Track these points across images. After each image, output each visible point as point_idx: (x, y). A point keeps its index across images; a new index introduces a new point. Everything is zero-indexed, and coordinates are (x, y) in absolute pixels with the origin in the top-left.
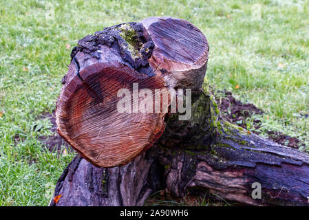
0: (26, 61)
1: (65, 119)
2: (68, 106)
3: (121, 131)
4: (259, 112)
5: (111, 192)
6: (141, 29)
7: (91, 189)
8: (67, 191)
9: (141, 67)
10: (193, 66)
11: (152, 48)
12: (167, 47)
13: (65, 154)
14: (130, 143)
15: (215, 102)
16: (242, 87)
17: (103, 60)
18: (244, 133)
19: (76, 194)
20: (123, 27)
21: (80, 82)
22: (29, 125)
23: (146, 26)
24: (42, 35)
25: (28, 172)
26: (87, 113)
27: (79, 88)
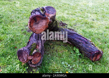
0: (23, 16)
1: (30, 25)
2: (30, 22)
3: (40, 27)
4: (67, 25)
5: (39, 39)
6: (44, 8)
7: (36, 38)
8: (31, 39)
9: (44, 15)
10: (53, 15)
11: (46, 12)
12: (48, 11)
13: (31, 33)
14: (42, 29)
15: (58, 23)
16: (64, 20)
17: (37, 14)
18: (64, 28)
19: (33, 39)
20: (40, 8)
21: (32, 18)
22: (24, 28)
23: (45, 8)
24: (27, 11)
25: (24, 36)
26: (34, 24)
27: (32, 19)
